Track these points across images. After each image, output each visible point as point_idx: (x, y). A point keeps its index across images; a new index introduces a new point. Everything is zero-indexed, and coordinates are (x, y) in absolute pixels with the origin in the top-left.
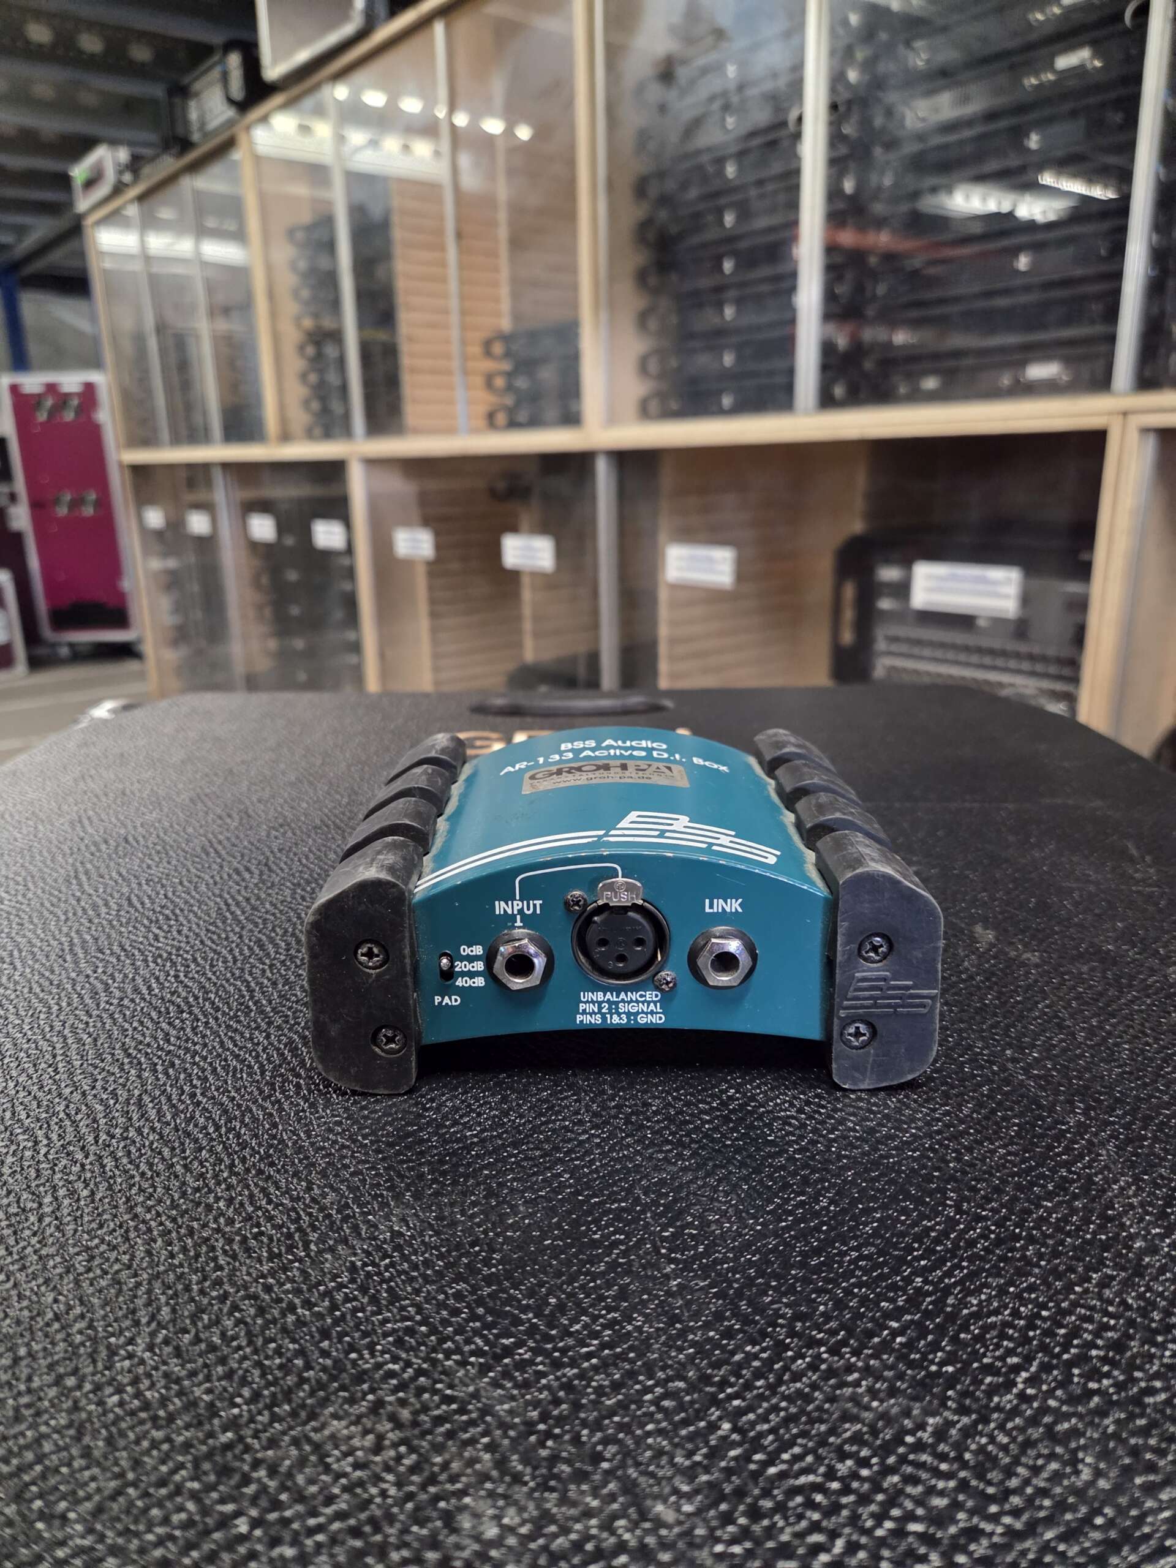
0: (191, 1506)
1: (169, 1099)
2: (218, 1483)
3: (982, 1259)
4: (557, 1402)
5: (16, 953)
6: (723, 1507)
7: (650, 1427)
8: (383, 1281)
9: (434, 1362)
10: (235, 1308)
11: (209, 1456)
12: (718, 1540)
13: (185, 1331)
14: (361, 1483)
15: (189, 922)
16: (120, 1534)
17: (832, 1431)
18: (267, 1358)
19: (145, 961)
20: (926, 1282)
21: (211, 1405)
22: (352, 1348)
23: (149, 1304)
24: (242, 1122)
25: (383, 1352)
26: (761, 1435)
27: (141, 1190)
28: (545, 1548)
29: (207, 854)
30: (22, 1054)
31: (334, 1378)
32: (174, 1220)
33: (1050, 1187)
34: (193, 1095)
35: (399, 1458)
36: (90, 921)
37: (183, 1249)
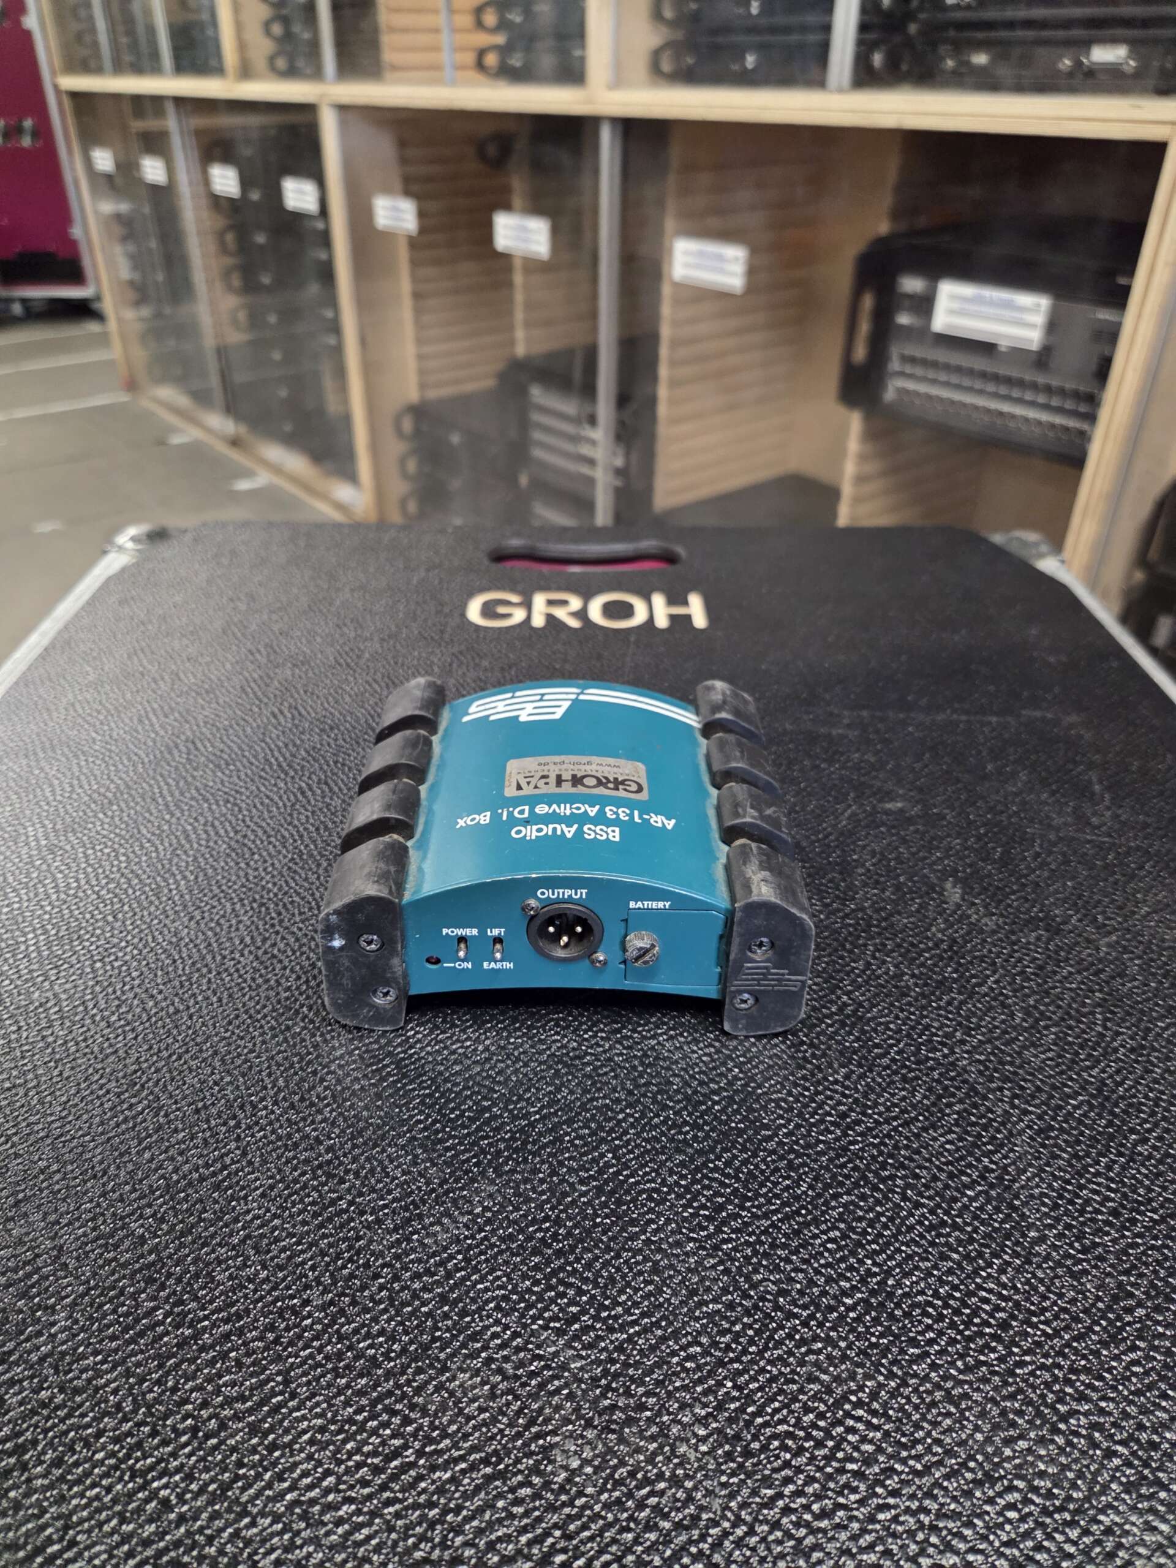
0: (315, 1194)
1: (257, 929)
2: (327, 1182)
4: (515, 1140)
10: (322, 1080)
11: (320, 1166)
13: (296, 1094)
14: (406, 1183)
17: (669, 1159)
21: (317, 1138)
23: (269, 1075)
25: (414, 1109)
26: (629, 1161)
27: (251, 998)
29: (246, 694)
31: (386, 1123)
32: (276, 1020)
33: (834, 1008)
34: (273, 926)
35: (426, 1169)
36: (169, 764)
37: (286, 1040)
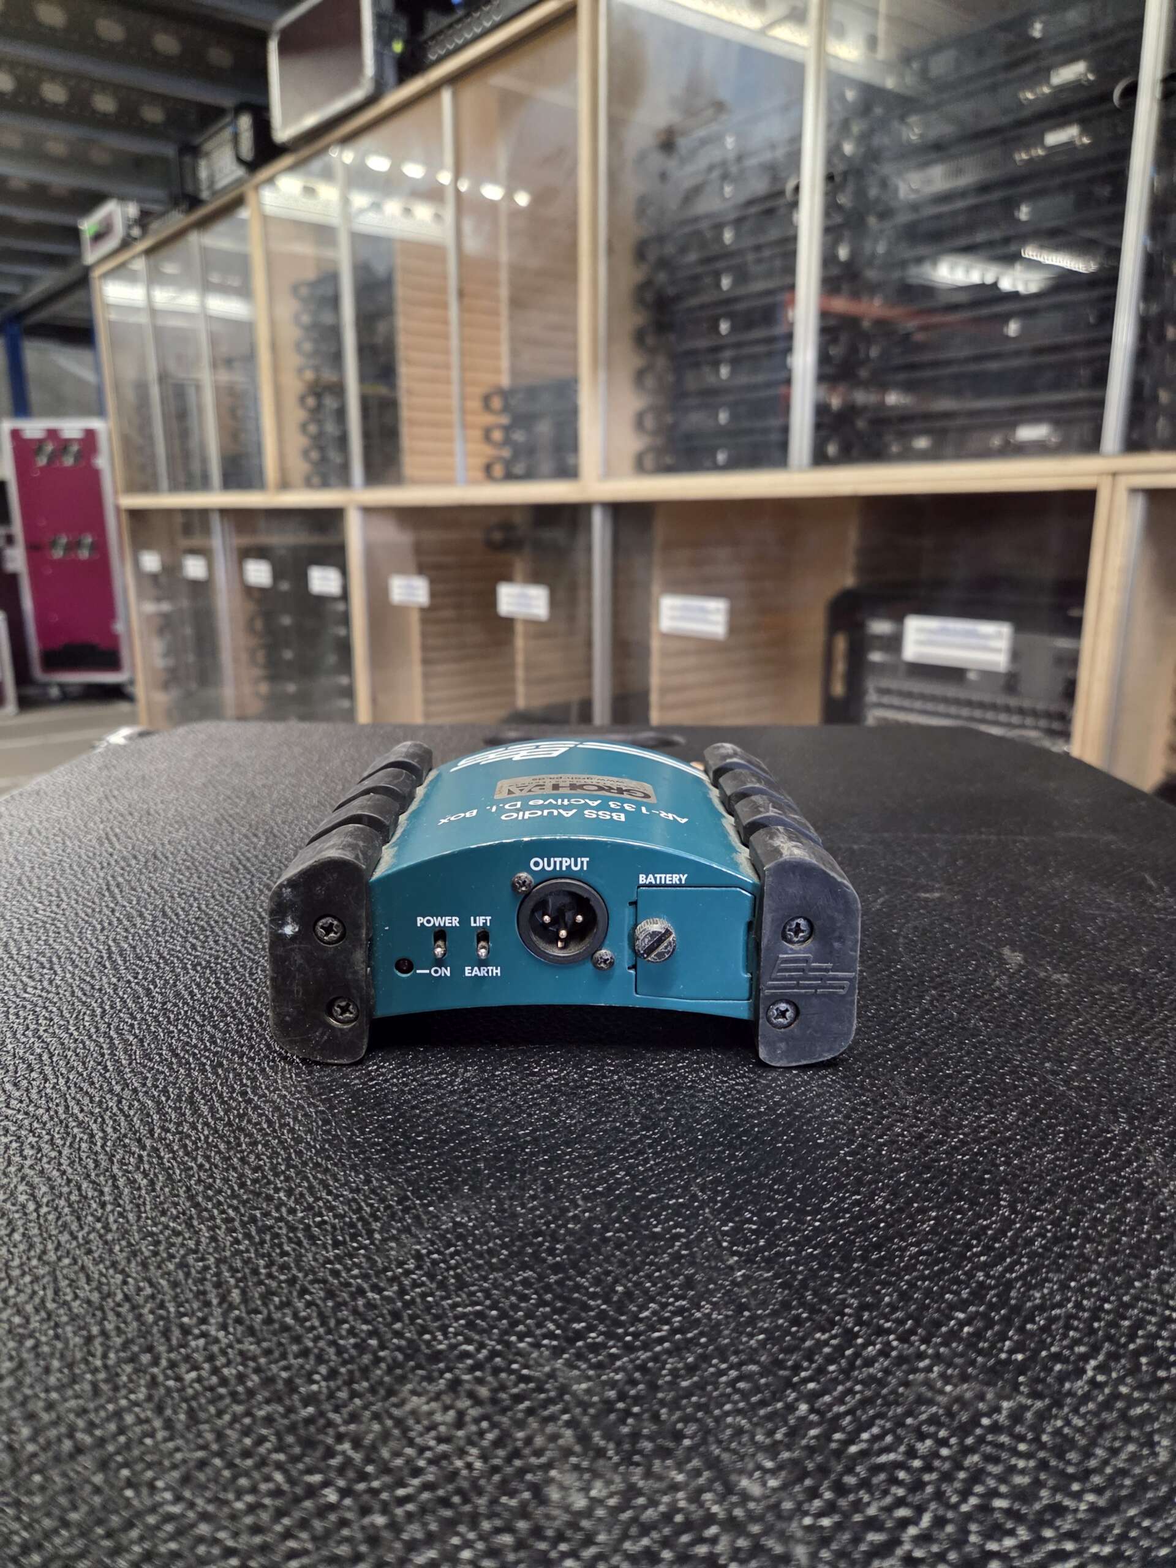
0: (279, 1477)
1: (220, 1096)
2: (303, 1455)
3: (1040, 1255)
4: (634, 1383)
5: (54, 959)
6: (808, 1482)
7: (728, 1407)
8: (449, 1268)
9: (508, 1345)
10: (304, 1291)
11: (292, 1429)
12: (806, 1513)
13: (257, 1312)
14: (445, 1456)
15: (225, 932)
16: (209, 1501)
17: (909, 1413)
18: (341, 1338)
19: (185, 968)
20: (987, 1276)
21: (289, 1382)
22: (424, 1330)
23: (218, 1286)
24: (295, 1119)
25: (456, 1334)
26: (840, 1416)
27: (199, 1181)
28: (634, 1520)
29: (237, 870)
30: (70, 1053)
31: (408, 1358)
32: (236, 1209)
33: (1101, 1189)
34: (244, 1094)
35: (481, 1434)
36: (126, 930)
37: (248, 1236)
